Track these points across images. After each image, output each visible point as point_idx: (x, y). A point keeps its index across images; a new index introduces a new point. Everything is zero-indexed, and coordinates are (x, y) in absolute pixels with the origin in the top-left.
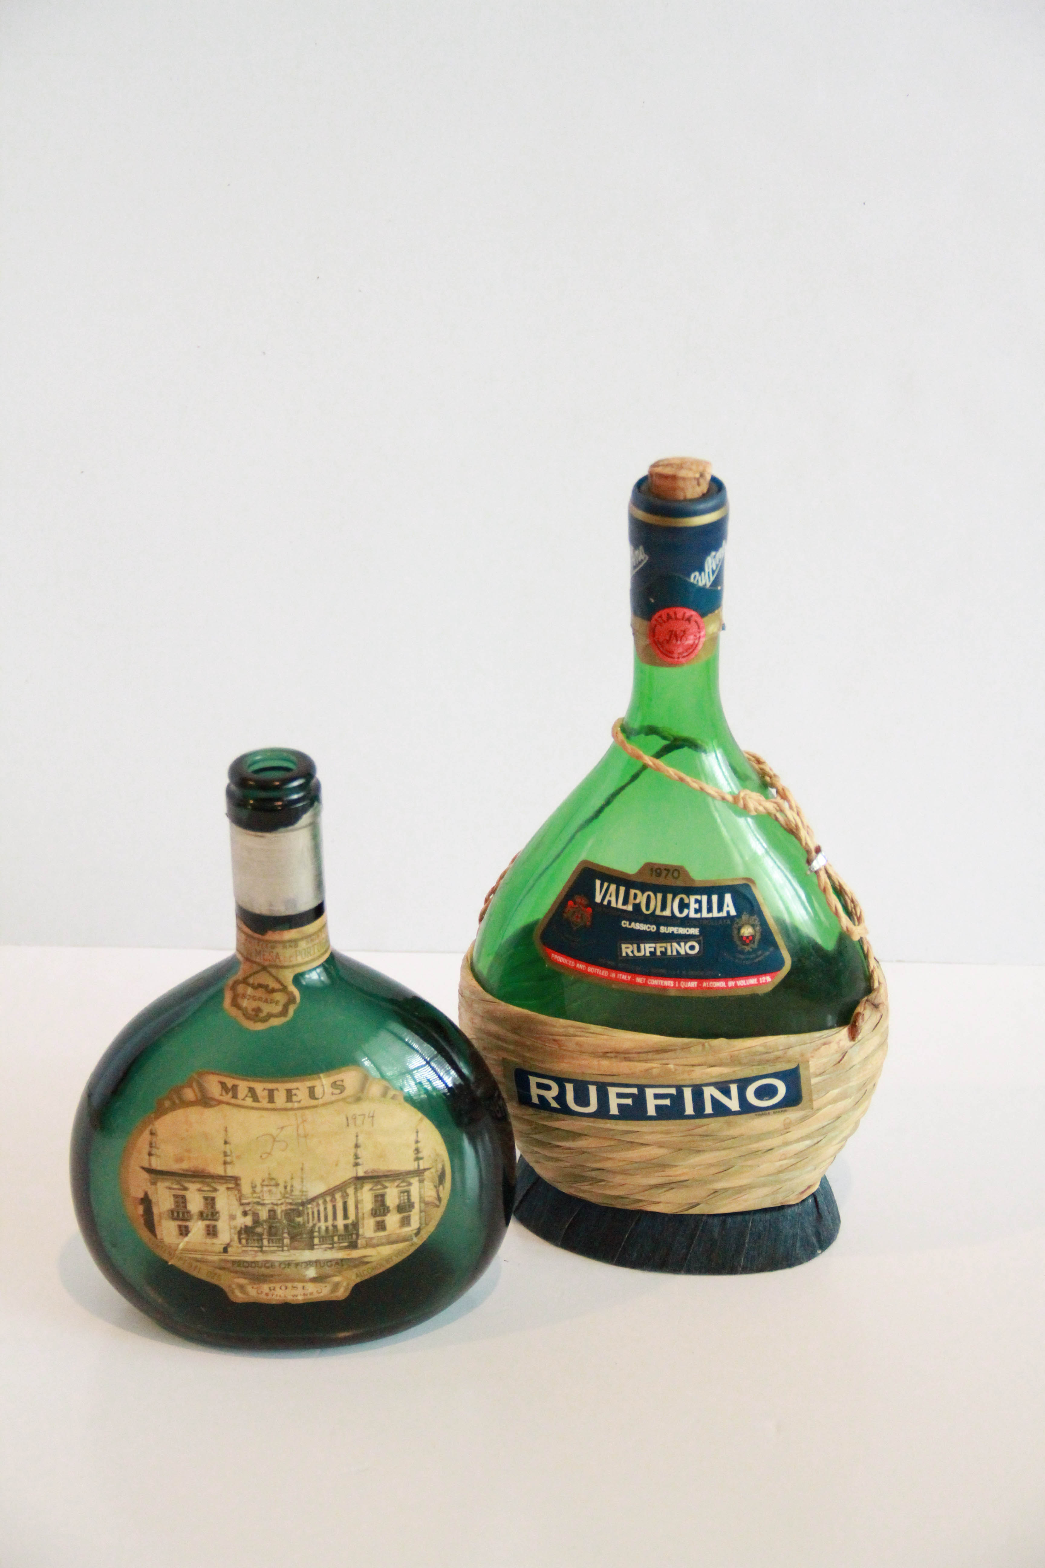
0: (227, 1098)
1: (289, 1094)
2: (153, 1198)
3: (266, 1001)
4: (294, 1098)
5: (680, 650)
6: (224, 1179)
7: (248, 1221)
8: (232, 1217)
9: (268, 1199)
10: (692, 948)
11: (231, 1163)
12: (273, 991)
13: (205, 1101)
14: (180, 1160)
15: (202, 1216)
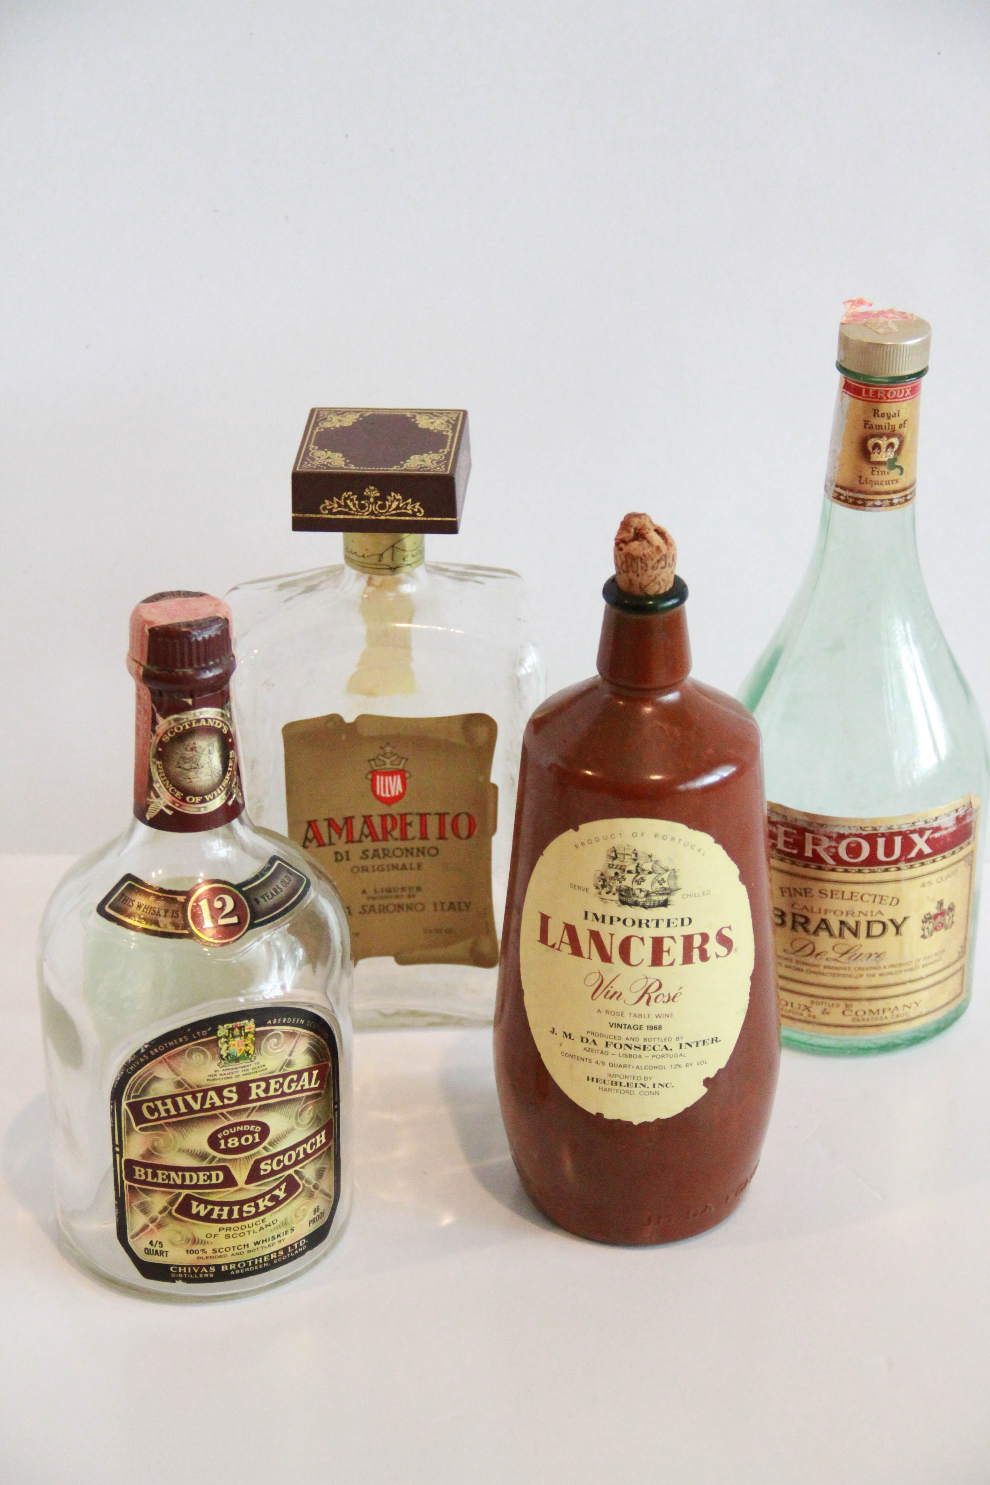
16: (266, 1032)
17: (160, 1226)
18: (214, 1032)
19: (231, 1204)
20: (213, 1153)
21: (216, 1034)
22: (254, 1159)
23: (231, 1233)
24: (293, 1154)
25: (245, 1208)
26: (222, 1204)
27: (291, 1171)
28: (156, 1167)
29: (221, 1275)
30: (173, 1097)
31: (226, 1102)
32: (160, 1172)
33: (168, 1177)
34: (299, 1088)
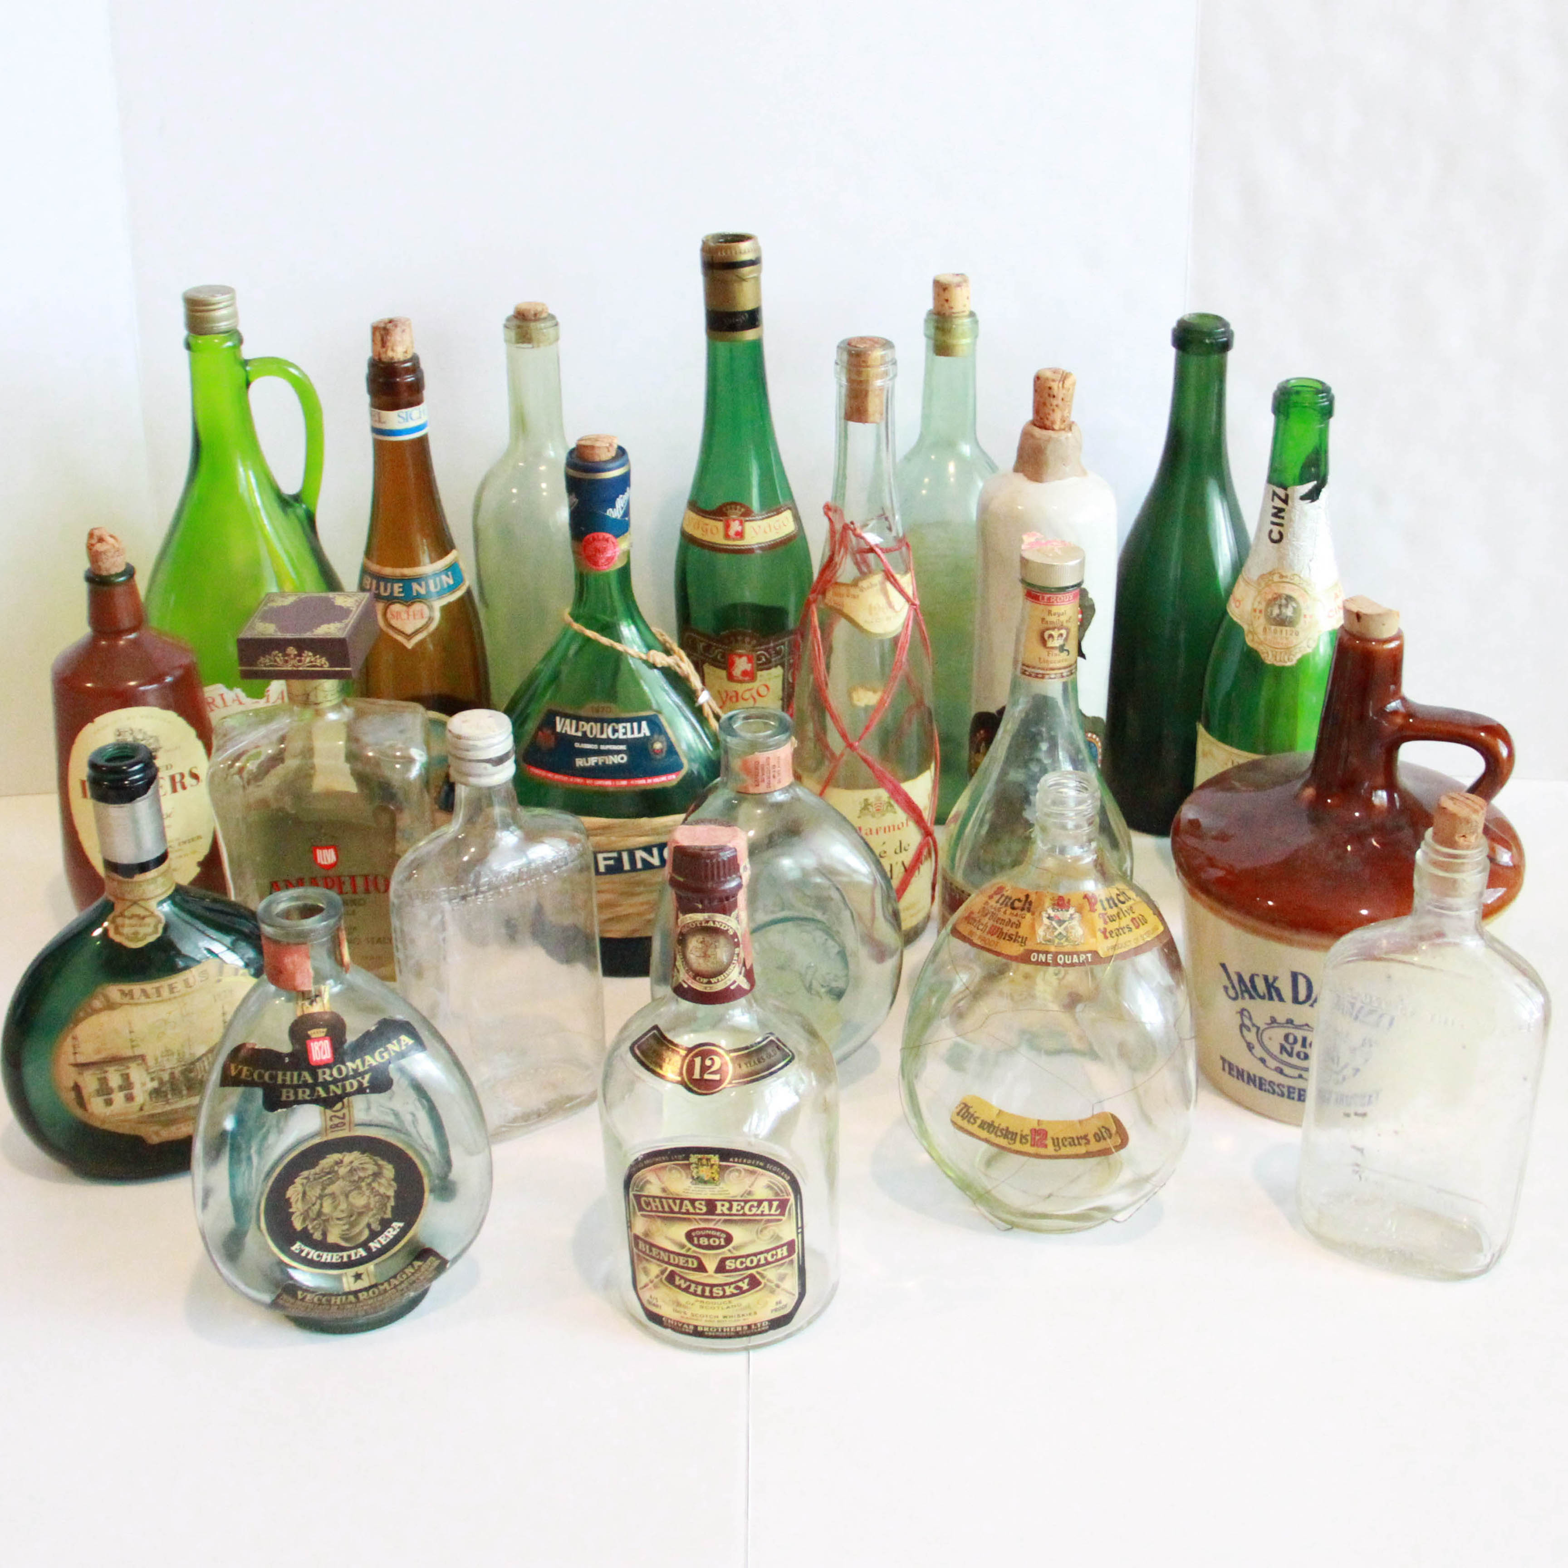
0: (126, 1000)
1: (172, 989)
2: (81, 1084)
3: (140, 926)
4: (175, 990)
5: (603, 561)
6: (133, 1058)
7: (155, 1084)
8: (144, 1084)
9: (168, 1066)
10: (622, 758)
11: (138, 1046)
12: (144, 918)
13: (111, 1006)
14: (98, 1051)
15: (121, 1088)
16: (728, 1167)
17: (656, 1287)
18: (687, 1158)
19: (704, 1285)
20: (689, 1245)
21: (688, 1160)
22: (720, 1257)
23: (705, 1305)
24: (755, 1260)
25: (715, 1290)
26: (698, 1284)
27: (753, 1271)
28: (652, 1245)
29: (697, 1333)
30: (660, 1198)
31: (698, 1211)
32: (654, 1249)
33: (659, 1254)
34: (759, 1212)
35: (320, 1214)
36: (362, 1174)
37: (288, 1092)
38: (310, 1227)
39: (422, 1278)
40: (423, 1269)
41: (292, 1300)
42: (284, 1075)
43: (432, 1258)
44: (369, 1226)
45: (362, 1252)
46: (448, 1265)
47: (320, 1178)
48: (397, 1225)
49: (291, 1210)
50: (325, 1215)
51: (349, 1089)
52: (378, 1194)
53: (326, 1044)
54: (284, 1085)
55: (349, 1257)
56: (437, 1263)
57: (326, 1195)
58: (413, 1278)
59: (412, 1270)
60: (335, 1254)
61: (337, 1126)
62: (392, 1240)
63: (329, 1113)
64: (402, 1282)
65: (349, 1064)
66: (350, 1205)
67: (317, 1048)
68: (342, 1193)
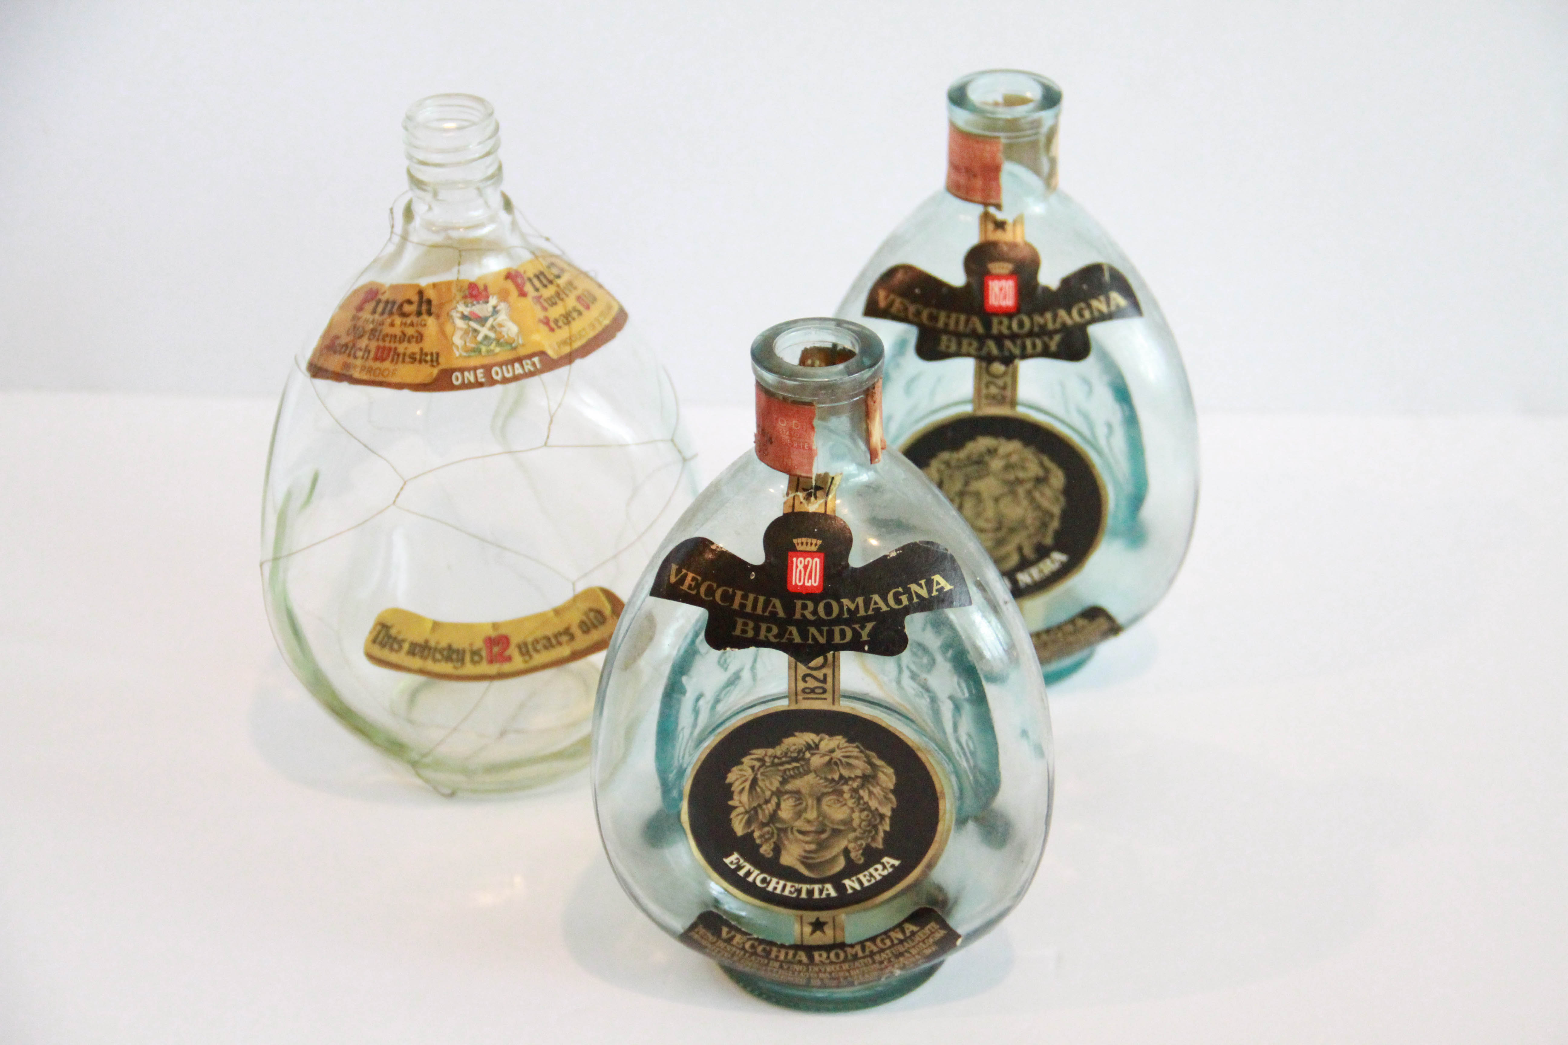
35: (774, 817)
36: (846, 773)
37: (745, 624)
38: (757, 834)
39: (914, 951)
40: (917, 939)
41: (711, 938)
42: (745, 597)
43: (933, 925)
44: (846, 852)
45: (830, 890)
46: (959, 942)
47: (782, 764)
48: (891, 861)
49: (731, 803)
50: (782, 821)
51: (837, 639)
52: (866, 808)
53: (816, 563)
54: (741, 613)
55: (810, 892)
56: (941, 933)
57: (787, 792)
58: (901, 949)
59: (901, 936)
60: (789, 884)
61: (813, 691)
62: (877, 883)
63: (802, 669)
64: (882, 951)
65: (846, 602)
66: (820, 813)
67: (801, 567)
68: (811, 795)
